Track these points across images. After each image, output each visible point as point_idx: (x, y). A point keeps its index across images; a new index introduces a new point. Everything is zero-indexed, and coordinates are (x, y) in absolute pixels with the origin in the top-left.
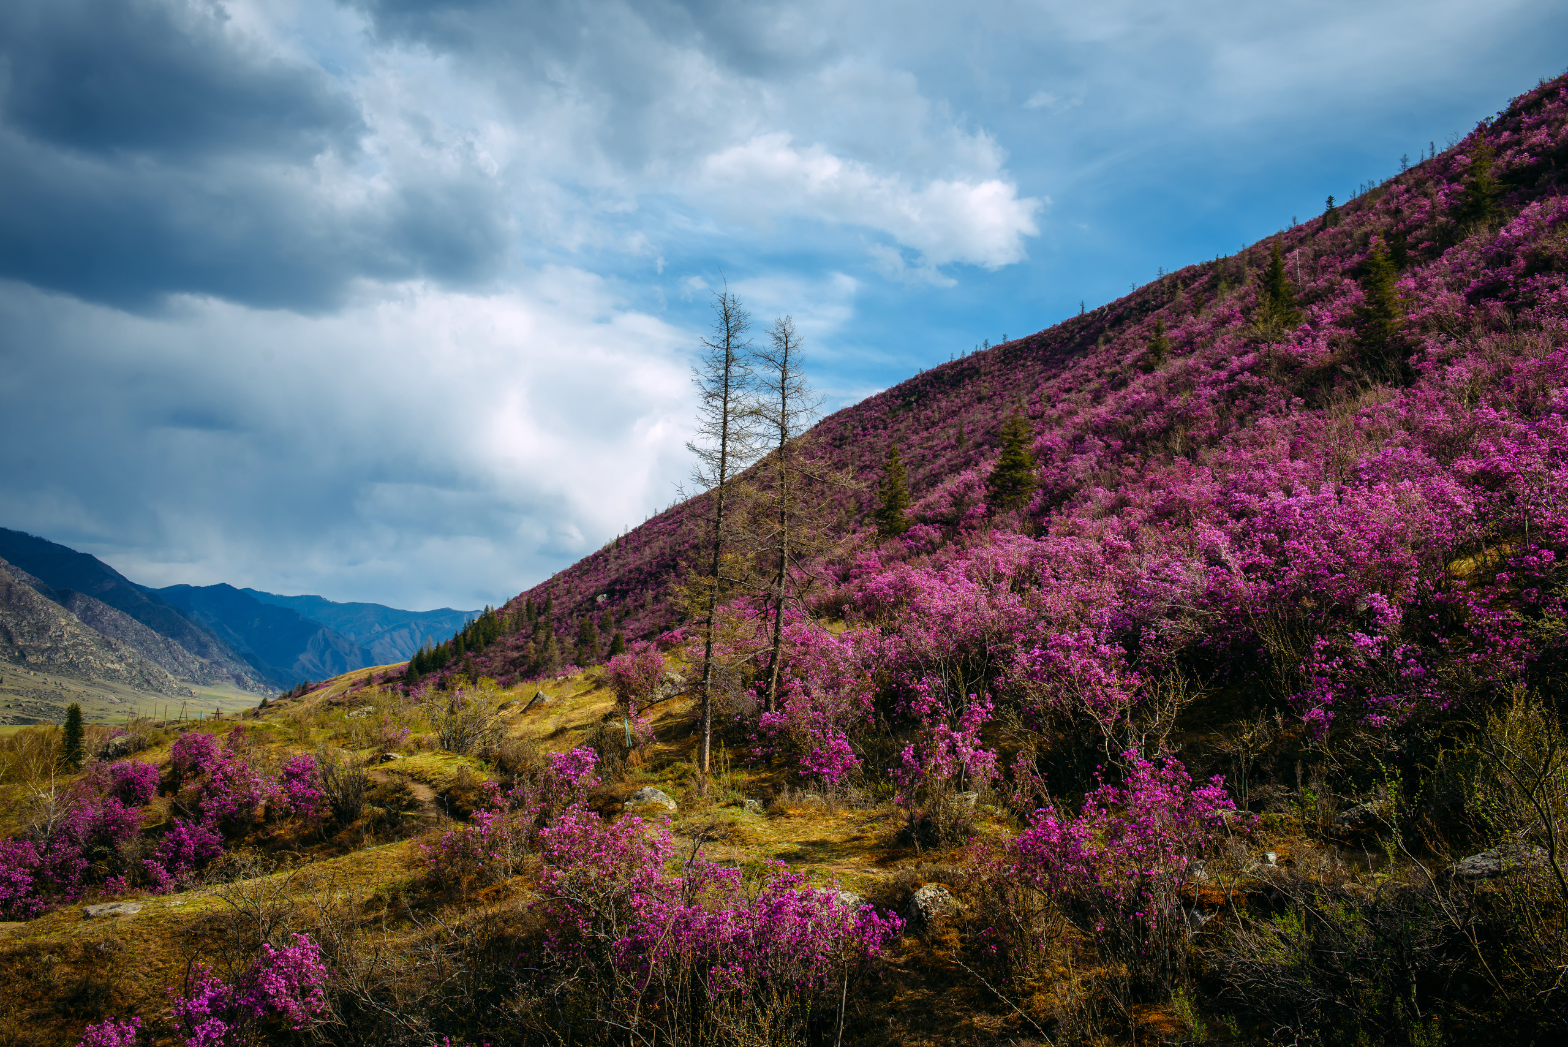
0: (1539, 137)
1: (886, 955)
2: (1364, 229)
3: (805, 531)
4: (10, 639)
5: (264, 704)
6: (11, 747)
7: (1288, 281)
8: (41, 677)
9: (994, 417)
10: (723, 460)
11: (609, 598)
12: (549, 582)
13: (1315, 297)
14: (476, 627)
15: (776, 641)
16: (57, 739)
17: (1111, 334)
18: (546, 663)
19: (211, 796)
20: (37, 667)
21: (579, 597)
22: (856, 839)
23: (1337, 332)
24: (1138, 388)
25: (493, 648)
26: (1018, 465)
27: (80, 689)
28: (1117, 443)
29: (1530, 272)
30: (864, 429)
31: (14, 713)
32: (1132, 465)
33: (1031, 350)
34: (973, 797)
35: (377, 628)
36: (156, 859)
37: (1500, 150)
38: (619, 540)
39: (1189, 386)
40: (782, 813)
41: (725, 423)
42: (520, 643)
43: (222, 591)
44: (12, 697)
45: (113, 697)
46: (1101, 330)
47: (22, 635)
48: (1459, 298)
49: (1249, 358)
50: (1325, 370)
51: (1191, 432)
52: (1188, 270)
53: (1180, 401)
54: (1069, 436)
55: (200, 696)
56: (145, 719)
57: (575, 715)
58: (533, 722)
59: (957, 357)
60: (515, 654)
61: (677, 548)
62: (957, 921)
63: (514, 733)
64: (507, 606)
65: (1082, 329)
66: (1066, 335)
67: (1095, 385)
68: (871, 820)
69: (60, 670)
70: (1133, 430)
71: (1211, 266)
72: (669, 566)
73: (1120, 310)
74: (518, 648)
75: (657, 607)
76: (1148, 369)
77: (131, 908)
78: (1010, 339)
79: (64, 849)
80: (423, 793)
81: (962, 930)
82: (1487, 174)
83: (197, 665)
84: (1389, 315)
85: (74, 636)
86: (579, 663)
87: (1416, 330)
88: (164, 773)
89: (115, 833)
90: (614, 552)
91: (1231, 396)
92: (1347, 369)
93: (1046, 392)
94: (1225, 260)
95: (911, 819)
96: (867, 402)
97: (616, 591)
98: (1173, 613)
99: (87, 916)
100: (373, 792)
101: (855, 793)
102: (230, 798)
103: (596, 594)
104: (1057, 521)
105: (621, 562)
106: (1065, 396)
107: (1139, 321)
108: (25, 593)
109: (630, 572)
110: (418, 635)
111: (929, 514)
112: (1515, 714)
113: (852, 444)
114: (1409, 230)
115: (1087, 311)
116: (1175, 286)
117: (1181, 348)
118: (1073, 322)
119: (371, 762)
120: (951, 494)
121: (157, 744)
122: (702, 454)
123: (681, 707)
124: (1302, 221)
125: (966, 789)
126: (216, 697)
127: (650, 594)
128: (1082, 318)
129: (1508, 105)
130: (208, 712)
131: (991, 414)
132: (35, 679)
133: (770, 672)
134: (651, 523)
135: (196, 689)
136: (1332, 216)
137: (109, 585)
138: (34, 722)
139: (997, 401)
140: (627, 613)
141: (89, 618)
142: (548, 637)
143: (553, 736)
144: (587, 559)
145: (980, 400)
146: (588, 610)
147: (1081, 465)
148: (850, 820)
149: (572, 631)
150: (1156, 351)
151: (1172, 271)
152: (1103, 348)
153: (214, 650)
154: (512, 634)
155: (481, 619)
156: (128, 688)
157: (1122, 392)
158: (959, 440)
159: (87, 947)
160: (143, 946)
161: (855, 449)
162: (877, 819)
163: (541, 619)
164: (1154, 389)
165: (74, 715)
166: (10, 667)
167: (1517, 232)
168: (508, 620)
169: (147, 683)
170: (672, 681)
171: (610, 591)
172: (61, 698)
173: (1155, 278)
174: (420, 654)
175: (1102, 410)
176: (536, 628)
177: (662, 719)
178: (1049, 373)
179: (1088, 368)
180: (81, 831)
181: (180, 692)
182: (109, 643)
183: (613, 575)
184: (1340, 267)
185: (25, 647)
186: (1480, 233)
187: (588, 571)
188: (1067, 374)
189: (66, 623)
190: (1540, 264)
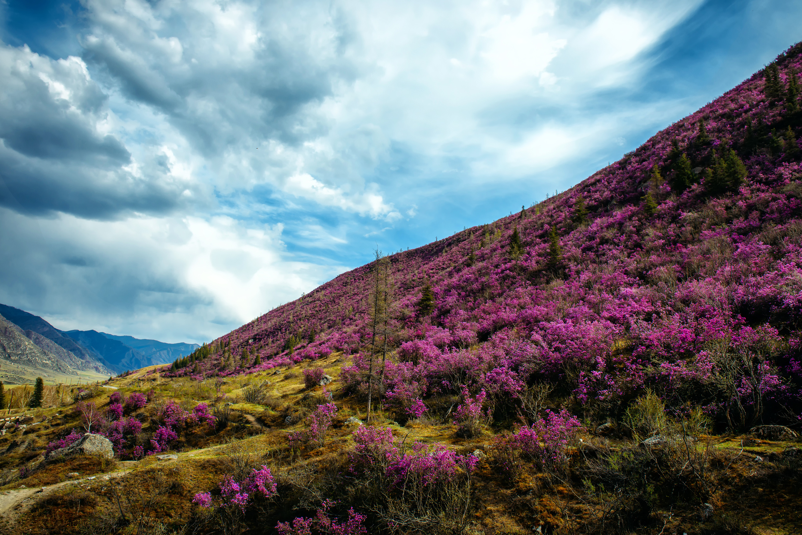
0: (597, 195)
2: (541, 221)
4: (4, 349)
5: (110, 379)
9: (404, 278)
11: (254, 341)
12: (229, 334)
13: (527, 244)
14: (199, 351)
16: (32, 392)
17: (447, 249)
18: (228, 366)
20: (15, 361)
21: (242, 340)
23: (538, 258)
24: (467, 273)
25: (206, 359)
26: (427, 299)
27: (32, 371)
28: (463, 293)
29: (601, 243)
30: (355, 280)
33: (418, 253)
35: (154, 349)
38: (258, 318)
39: (487, 274)
42: (218, 358)
43: (92, 332)
44: (4, 373)
45: (45, 374)
46: (443, 248)
47: (10, 348)
48: (579, 251)
49: (508, 265)
50: (536, 272)
51: (491, 291)
52: (474, 228)
53: (485, 279)
54: (443, 289)
55: (80, 375)
60: (216, 362)
61: (282, 322)
62: (487, 461)
64: (212, 343)
65: (436, 246)
66: (431, 249)
68: (442, 429)
69: (24, 363)
70: (468, 288)
72: (278, 329)
73: (450, 241)
74: (217, 360)
75: (273, 345)
76: (469, 266)
77: (175, 457)
78: (410, 249)
80: (251, 418)
81: (490, 464)
82: (581, 207)
83: (80, 362)
84: (557, 255)
85: (31, 349)
86: (242, 366)
87: (567, 260)
90: (256, 323)
91: (504, 279)
92: (544, 272)
94: (487, 225)
97: (257, 338)
100: (230, 417)
101: (433, 420)
103: (249, 339)
105: (258, 327)
107: (457, 245)
108: (12, 331)
109: (263, 331)
113: (350, 285)
114: (557, 223)
115: (438, 240)
116: (470, 233)
117: (480, 258)
118: (433, 244)
124: (513, 214)
126: (87, 376)
127: (270, 340)
128: (436, 243)
131: (403, 276)
132: (14, 366)
134: (271, 312)
135: (79, 372)
136: (525, 213)
137: (46, 329)
139: (405, 271)
140: (261, 347)
141: (37, 342)
142: (229, 356)
144: (245, 326)
145: (399, 271)
146: (245, 346)
147: (451, 300)
148: (435, 429)
149: (239, 354)
150: (471, 259)
151: (468, 228)
152: (445, 254)
153: (87, 357)
154: (214, 354)
155: (202, 348)
156: (51, 371)
157: (461, 274)
160: (187, 469)
161: (352, 287)
162: (445, 429)
163: (226, 348)
164: (474, 273)
165: (39, 382)
166: (4, 361)
167: (595, 229)
168: (213, 349)
169: (59, 369)
171: (254, 338)
172: (32, 376)
173: (463, 230)
174: (177, 361)
175: (454, 280)
176: (224, 352)
178: (425, 262)
179: (439, 261)
181: (73, 373)
182: (45, 353)
183: (256, 332)
184: (534, 234)
185: (10, 353)
186: (582, 227)
187: (245, 330)
188: (432, 263)
189: (28, 344)
190: (604, 241)
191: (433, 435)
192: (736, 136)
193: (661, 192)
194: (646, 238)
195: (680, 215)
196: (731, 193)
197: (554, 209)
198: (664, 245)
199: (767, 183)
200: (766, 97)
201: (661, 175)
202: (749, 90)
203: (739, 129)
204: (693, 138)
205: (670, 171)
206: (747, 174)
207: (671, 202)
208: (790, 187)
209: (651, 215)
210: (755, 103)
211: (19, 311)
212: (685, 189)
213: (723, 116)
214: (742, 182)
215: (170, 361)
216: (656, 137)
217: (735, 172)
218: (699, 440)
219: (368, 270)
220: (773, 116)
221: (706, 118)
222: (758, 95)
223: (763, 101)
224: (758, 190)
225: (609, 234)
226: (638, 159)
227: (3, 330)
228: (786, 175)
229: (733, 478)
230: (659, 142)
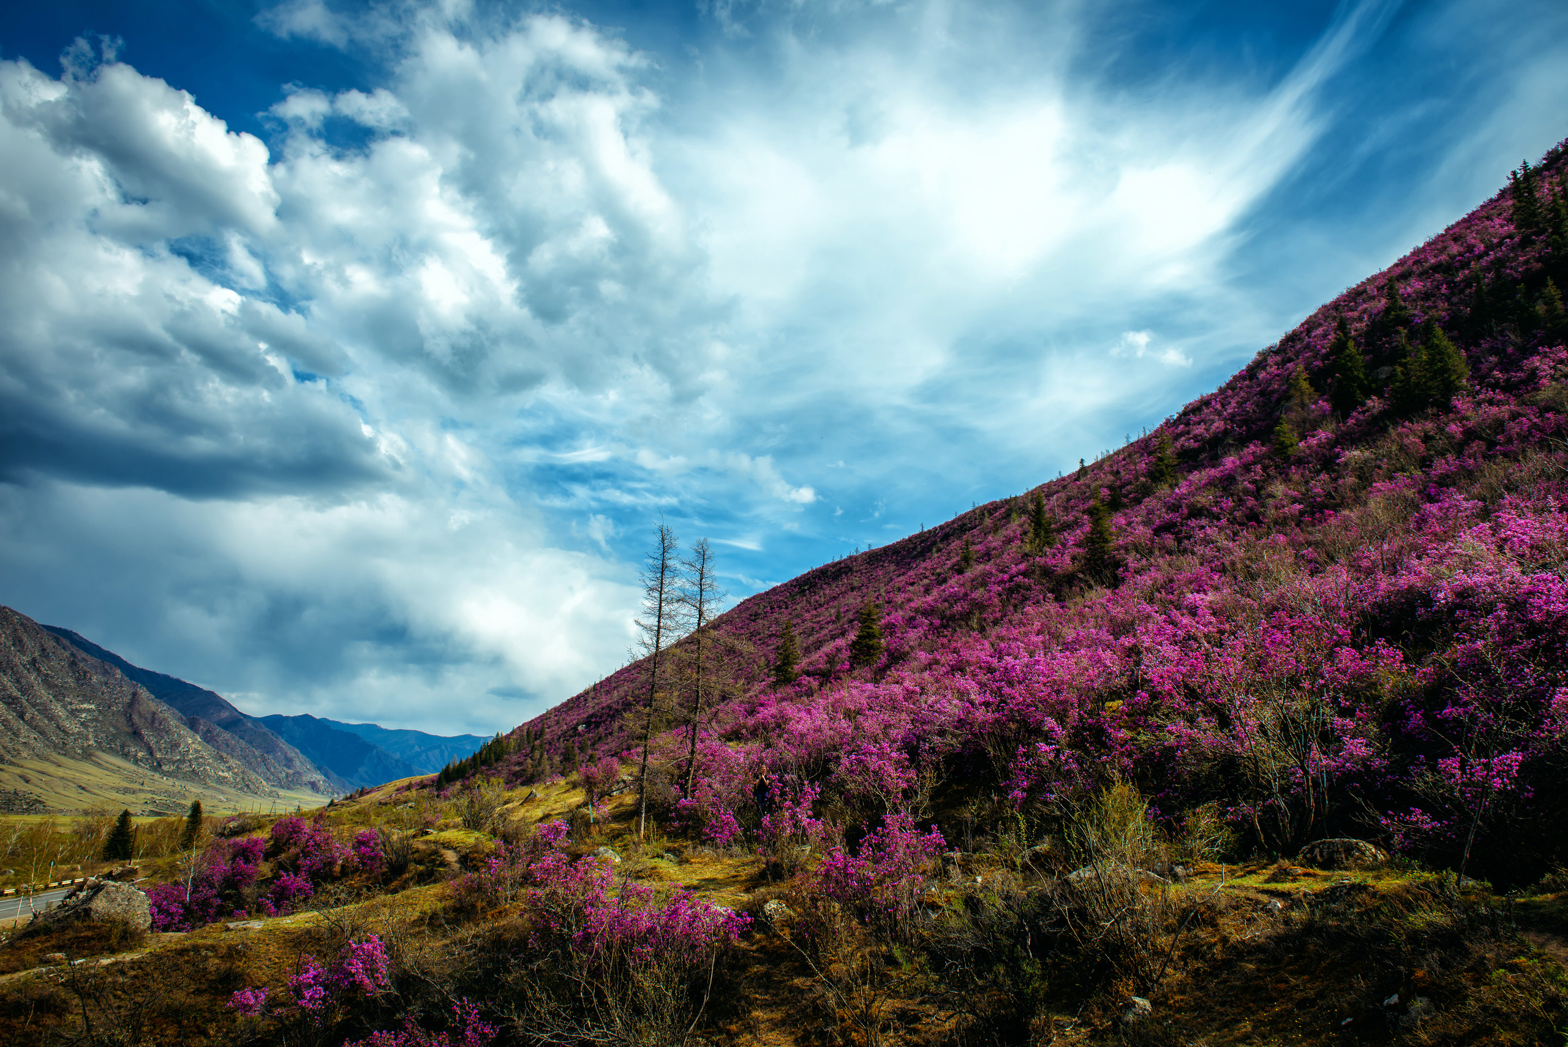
0: (1199, 430)
1: (744, 945)
2: (1098, 483)
3: (714, 678)
4: (151, 752)
5: (332, 804)
6: (150, 832)
7: (1047, 515)
8: (171, 781)
9: (862, 602)
10: (658, 631)
11: (587, 728)
12: (544, 715)
13: (1065, 527)
14: (489, 748)
15: (692, 752)
16: (182, 829)
17: (941, 546)
18: (539, 774)
19: (305, 857)
20: (169, 774)
21: (565, 727)
22: (734, 877)
23: (1077, 550)
24: (954, 584)
25: (501, 764)
26: (871, 636)
27: (198, 791)
28: (937, 622)
29: (1189, 517)
30: (772, 608)
31: (150, 807)
32: (946, 636)
34: (808, 848)
35: (417, 748)
36: (268, 898)
37: (1177, 437)
38: (595, 685)
39: (984, 584)
40: (687, 861)
41: (660, 607)
42: (521, 760)
43: (306, 719)
44: (149, 796)
45: (221, 797)
46: (934, 543)
47: (160, 750)
48: (1149, 532)
49: (1022, 567)
50: (1068, 576)
51: (984, 616)
52: (992, 504)
53: (979, 594)
54: (907, 617)
55: (284, 798)
56: (244, 814)
57: (558, 805)
58: (527, 811)
59: (837, 560)
60: (517, 768)
61: (637, 692)
62: (789, 923)
63: (516, 817)
64: (512, 733)
65: (922, 542)
66: (911, 546)
67: (926, 581)
68: (744, 864)
69: (185, 777)
70: (948, 613)
71: (1007, 502)
72: (631, 704)
73: (947, 530)
74: (519, 764)
75: (621, 734)
76: (960, 572)
77: (256, 925)
78: (873, 548)
79: (206, 892)
80: (451, 856)
81: (793, 928)
82: (1169, 452)
83: (284, 774)
84: (1106, 541)
85: (197, 751)
86: (563, 774)
87: (1123, 552)
88: (268, 846)
89: (240, 880)
90: (592, 694)
91: (1011, 591)
92: (1081, 576)
93: (897, 585)
94: (1016, 498)
95: (767, 863)
96: (774, 589)
97: (591, 722)
98: (942, 733)
99: (228, 929)
100: (416, 855)
101: (736, 849)
102: (318, 859)
103: (578, 724)
104: (893, 673)
105: (596, 701)
106: (911, 588)
107: (959, 538)
108: (165, 719)
109: (603, 708)
110: (446, 753)
111: (811, 668)
112: (1115, 790)
113: (763, 619)
114: (1123, 486)
115: (925, 530)
116: (983, 514)
117: (982, 558)
118: (916, 537)
119: (414, 836)
120: (827, 655)
121: (259, 828)
122: (644, 627)
123: (629, 799)
124: (1065, 474)
125: (804, 844)
126: (296, 799)
127: (616, 725)
128: (922, 534)
129: (1183, 408)
130: (292, 809)
131: (860, 599)
132: (166, 783)
133: (688, 773)
134: (619, 673)
135: (282, 792)
136: (1083, 471)
137: (224, 714)
138: (165, 814)
139: (864, 590)
140: (600, 738)
141: (209, 738)
142: (541, 756)
143: (541, 820)
144: (572, 699)
145: (853, 589)
146: (571, 736)
147: (913, 635)
148: (730, 865)
149: (559, 752)
150: (966, 559)
151: (981, 504)
152: (936, 555)
153: (298, 763)
154: (516, 753)
155: (493, 742)
156: (233, 791)
157: (943, 587)
158: (838, 618)
159: (230, 947)
160: (266, 948)
161: (766, 623)
162: (747, 864)
163: (537, 742)
164: (963, 585)
165: (196, 809)
166: (150, 773)
167: (1184, 491)
168: (513, 743)
169: (247, 787)
170: (624, 781)
171: (588, 723)
172: (184, 797)
173: (970, 509)
174: (448, 767)
175: (929, 598)
176: (533, 749)
177: (616, 807)
178: (900, 572)
179: (925, 568)
180: (217, 879)
181: (270, 794)
182: (222, 757)
183: (591, 711)
184: (1081, 507)
185: (161, 759)
186: (1163, 490)
187: (572, 708)
188: (911, 573)
189: (192, 742)
190: (1196, 512)
191: (720, 876)
192: (1455, 304)
193: (1311, 417)
194: (1270, 501)
195: (1338, 456)
196: (1435, 410)
197: (1124, 459)
198: (1302, 513)
199: (1508, 388)
200: (1515, 228)
201: (1311, 384)
202: (1488, 218)
203: (1462, 291)
204: (1379, 313)
205: (1333, 377)
206: (1468, 373)
207: (1324, 434)
208: (1547, 391)
209: (1287, 459)
210: (1495, 241)
211: (179, 683)
212: (1355, 409)
213: (1436, 268)
214: (1458, 389)
215: (436, 770)
216: (1316, 315)
217: (1445, 370)
218: (1196, 875)
219: (796, 590)
220: (1526, 262)
221: (1404, 277)
222: (1502, 226)
223: (1511, 237)
224: (1491, 402)
225: (1204, 499)
226: (1278, 358)
227: (149, 716)
228: (1544, 370)
229: (1211, 946)
230: (1320, 325)
